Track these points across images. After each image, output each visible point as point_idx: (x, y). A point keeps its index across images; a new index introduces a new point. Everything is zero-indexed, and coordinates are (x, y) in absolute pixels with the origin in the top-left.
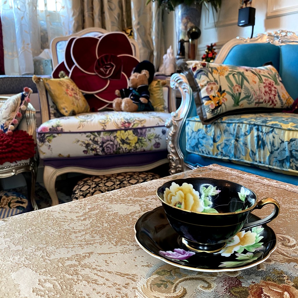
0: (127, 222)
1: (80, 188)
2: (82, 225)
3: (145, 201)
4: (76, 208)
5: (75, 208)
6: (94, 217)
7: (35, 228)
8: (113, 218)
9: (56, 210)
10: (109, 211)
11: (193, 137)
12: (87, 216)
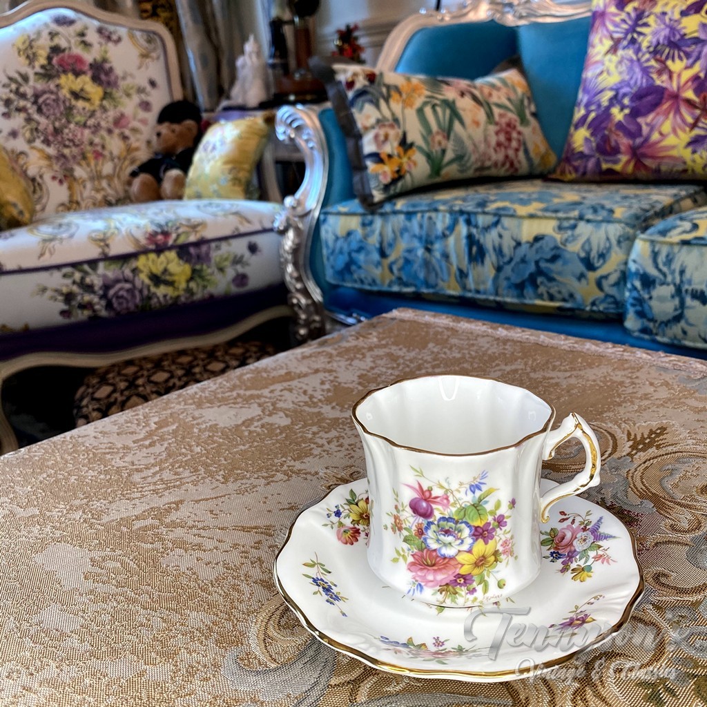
0: (238, 438)
1: (93, 393)
2: (149, 455)
3: (269, 395)
4: (129, 425)
5: (126, 425)
6: (170, 437)
7: (53, 472)
8: (209, 436)
9: (85, 433)
10: (198, 424)
11: (337, 251)
12: (156, 438)
